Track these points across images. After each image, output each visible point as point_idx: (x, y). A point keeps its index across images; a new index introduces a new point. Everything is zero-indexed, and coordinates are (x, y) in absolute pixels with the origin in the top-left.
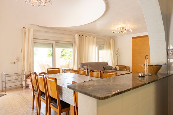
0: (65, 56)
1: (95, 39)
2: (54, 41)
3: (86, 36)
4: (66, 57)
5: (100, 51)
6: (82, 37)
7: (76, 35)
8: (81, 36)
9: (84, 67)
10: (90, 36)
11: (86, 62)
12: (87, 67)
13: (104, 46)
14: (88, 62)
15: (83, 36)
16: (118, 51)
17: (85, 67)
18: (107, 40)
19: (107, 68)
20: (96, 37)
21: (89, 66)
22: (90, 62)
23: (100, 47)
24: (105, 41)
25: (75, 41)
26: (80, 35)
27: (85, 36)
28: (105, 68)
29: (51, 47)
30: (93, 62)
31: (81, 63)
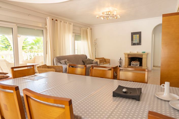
0: (25, 48)
1: (72, 26)
2: (15, 25)
3: (61, 22)
4: (27, 51)
5: (76, 42)
6: (56, 22)
7: (48, 18)
8: (54, 21)
9: (61, 61)
10: (66, 22)
11: (62, 55)
12: (65, 61)
13: (81, 36)
14: (64, 55)
15: (56, 20)
16: (96, 42)
17: (63, 61)
18: (84, 29)
19: (88, 62)
20: (72, 24)
21: (66, 60)
22: (66, 55)
23: (77, 36)
24: (82, 30)
25: (46, 27)
26: (53, 19)
27: (59, 21)
28: (84, 62)
29: (10, 34)
30: (70, 55)
31: (56, 57)
